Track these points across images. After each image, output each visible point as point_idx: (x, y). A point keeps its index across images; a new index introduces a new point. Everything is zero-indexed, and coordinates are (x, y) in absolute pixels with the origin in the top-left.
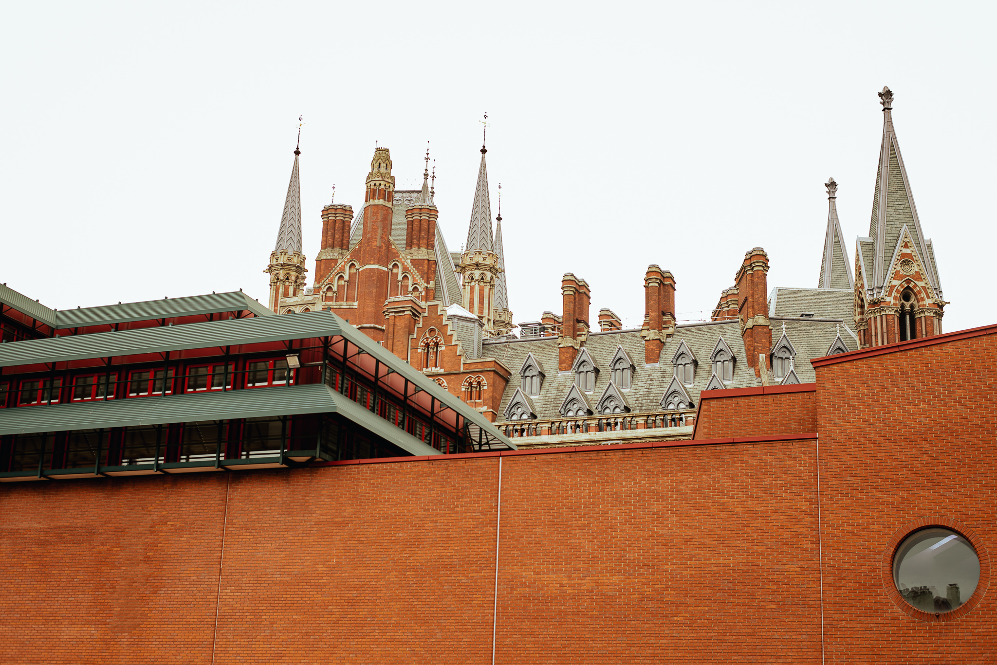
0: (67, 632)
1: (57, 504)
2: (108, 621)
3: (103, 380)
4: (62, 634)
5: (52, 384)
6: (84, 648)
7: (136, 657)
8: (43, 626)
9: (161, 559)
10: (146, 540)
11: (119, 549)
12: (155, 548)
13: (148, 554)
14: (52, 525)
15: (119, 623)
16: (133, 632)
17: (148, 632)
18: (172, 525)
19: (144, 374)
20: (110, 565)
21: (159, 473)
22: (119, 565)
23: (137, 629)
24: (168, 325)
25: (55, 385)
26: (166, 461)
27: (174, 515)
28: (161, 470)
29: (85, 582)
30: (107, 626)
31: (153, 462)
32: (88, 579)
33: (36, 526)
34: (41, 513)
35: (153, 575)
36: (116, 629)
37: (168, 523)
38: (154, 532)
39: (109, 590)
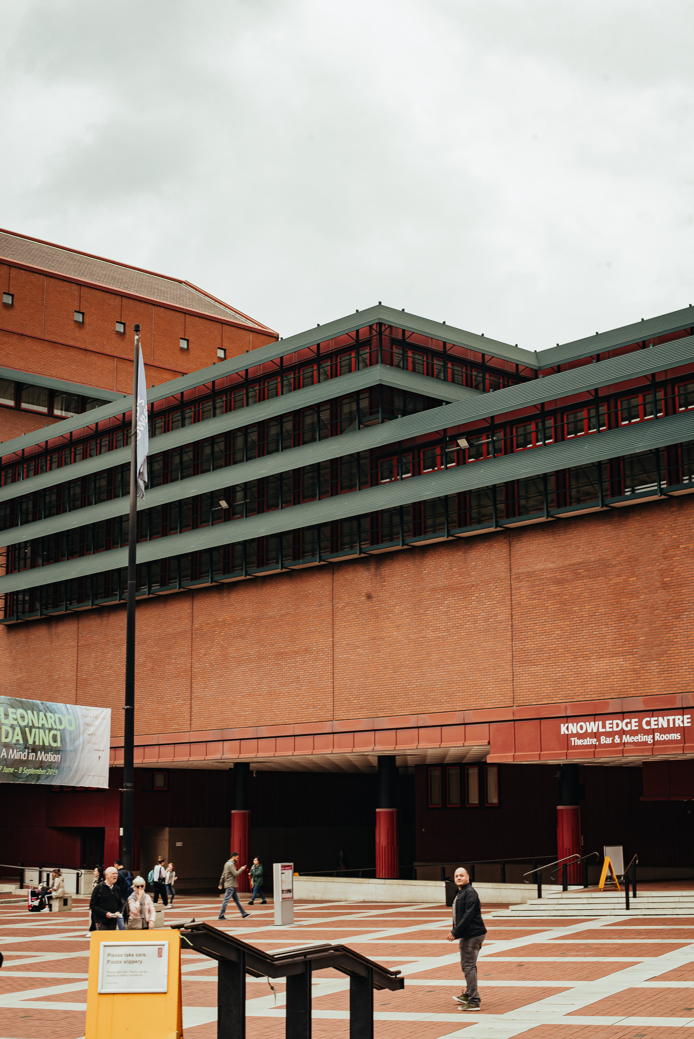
0: (597, 665)
1: (568, 541)
2: (635, 650)
3: (593, 412)
4: (592, 668)
5: (544, 424)
6: (616, 680)
7: (668, 684)
8: (573, 662)
9: (679, 583)
10: (661, 566)
11: (635, 578)
12: (671, 573)
13: (665, 580)
14: (566, 563)
15: (647, 652)
16: (662, 658)
17: (676, 657)
18: (685, 548)
19: (632, 400)
20: (629, 596)
21: (663, 497)
22: (638, 595)
23: (665, 655)
24: (649, 347)
25: (547, 426)
26: (669, 483)
27: (685, 537)
28: (665, 494)
29: (606, 615)
30: (635, 656)
31: (656, 488)
32: (609, 612)
33: (551, 566)
34: (553, 552)
35: (673, 600)
36: (644, 657)
37: (681, 546)
38: (667, 557)
39: (631, 620)
